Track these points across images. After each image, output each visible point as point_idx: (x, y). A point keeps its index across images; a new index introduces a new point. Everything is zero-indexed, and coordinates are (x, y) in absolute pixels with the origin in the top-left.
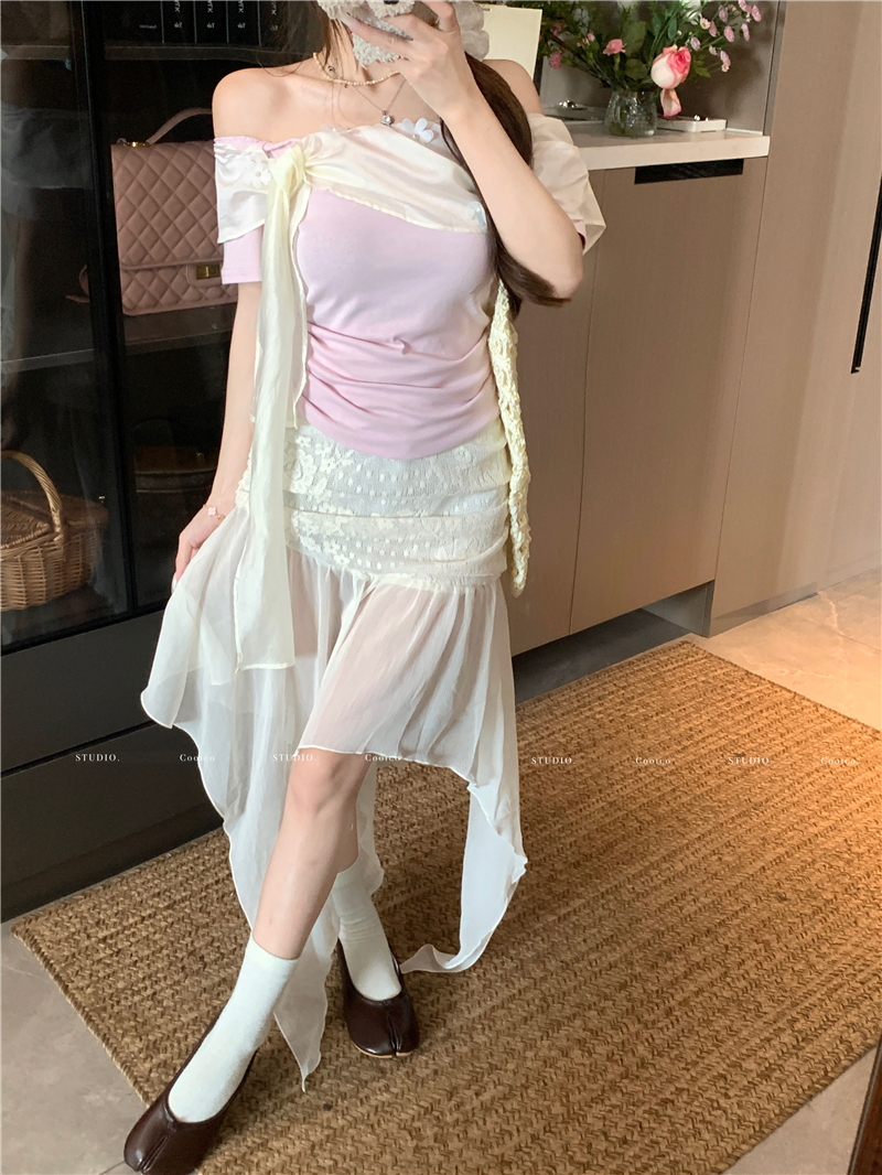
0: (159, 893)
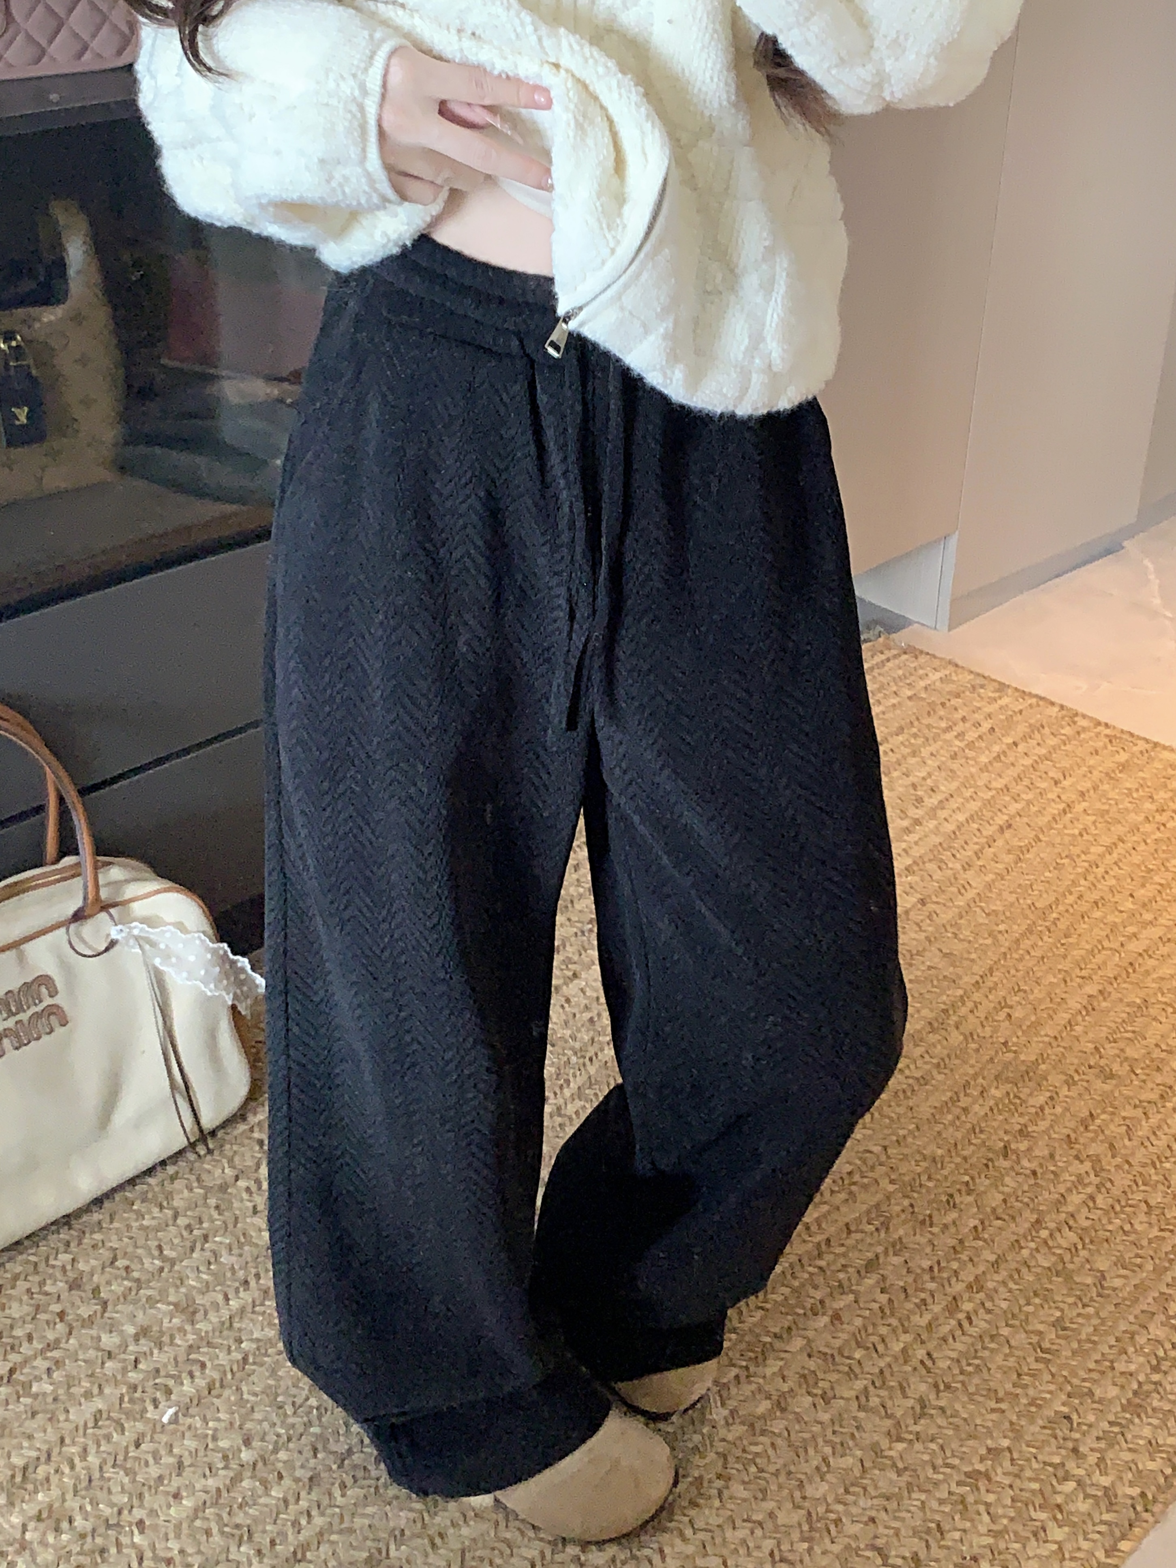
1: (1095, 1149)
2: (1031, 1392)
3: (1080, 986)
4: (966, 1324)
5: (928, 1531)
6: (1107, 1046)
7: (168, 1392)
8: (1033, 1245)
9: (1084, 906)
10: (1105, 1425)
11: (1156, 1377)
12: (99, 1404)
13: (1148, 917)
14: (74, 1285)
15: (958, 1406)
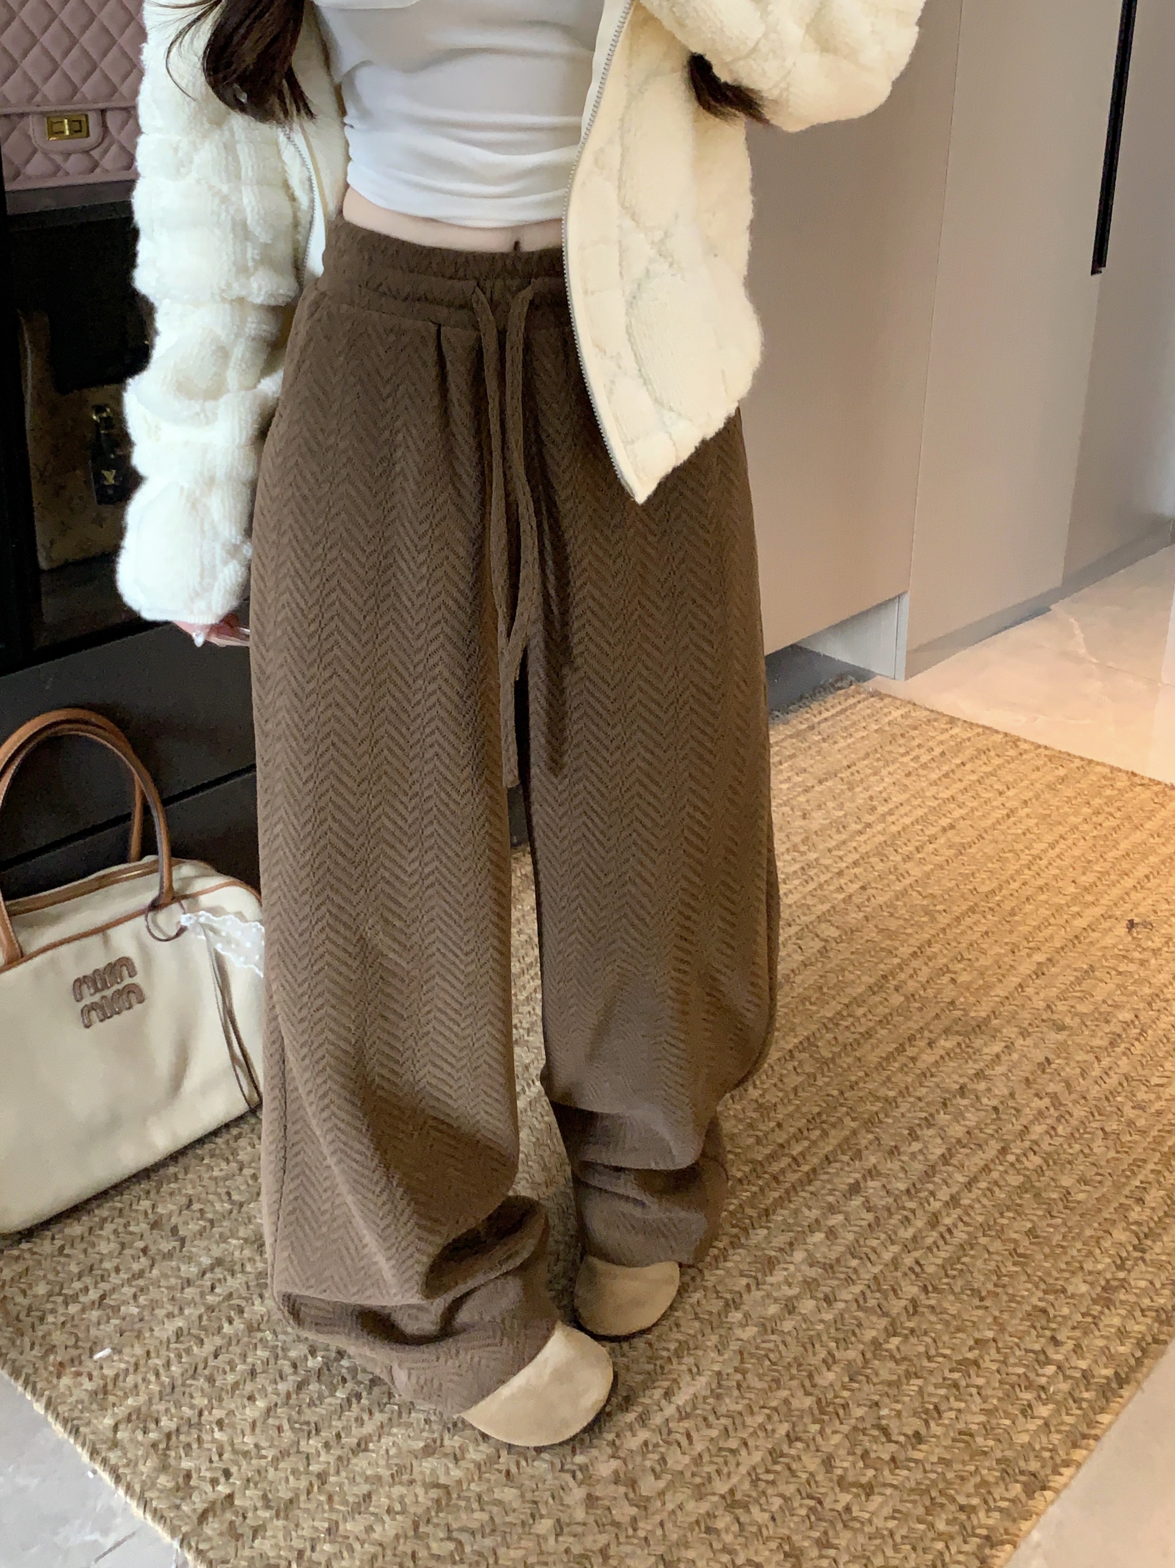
1: (1052, 1088)
2: (1011, 1291)
3: (1029, 956)
4: (947, 1236)
5: (927, 1412)
6: (1058, 1003)
7: (241, 1311)
8: (1001, 1168)
9: (1028, 891)
10: (1079, 1317)
11: (1121, 1275)
12: (179, 1323)
13: (1089, 898)
14: (155, 1225)
15: (946, 1305)
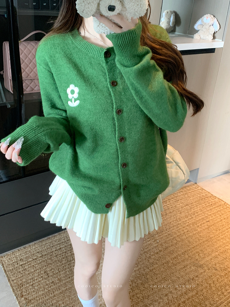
0: (39, 252)
1: (210, 282)
3: (215, 253)
6: (217, 264)
9: (219, 238)
